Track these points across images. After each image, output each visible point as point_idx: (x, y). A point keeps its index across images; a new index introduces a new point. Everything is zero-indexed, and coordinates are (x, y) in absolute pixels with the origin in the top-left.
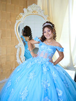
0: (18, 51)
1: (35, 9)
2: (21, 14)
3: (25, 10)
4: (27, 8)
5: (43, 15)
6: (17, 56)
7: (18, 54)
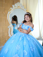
2: (11, 8)
7: (9, 31)
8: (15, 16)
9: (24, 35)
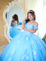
0: (5, 29)
1: (16, 3)
2: (7, 6)
3: (10, 3)
4: (11, 2)
5: (21, 7)
6: (5, 33)
8: (15, 15)
9: (29, 35)
